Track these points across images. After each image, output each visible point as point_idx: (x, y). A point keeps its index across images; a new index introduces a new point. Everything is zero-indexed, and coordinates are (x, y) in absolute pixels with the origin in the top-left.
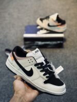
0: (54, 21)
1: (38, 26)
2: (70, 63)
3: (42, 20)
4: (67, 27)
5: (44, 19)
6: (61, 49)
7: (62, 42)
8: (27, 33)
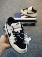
0: (31, 11)
1: (22, 13)
2: (39, 34)
3: (24, 10)
4: (38, 14)
5: (25, 9)
6: (34, 27)
7: (34, 22)
8: (15, 17)
